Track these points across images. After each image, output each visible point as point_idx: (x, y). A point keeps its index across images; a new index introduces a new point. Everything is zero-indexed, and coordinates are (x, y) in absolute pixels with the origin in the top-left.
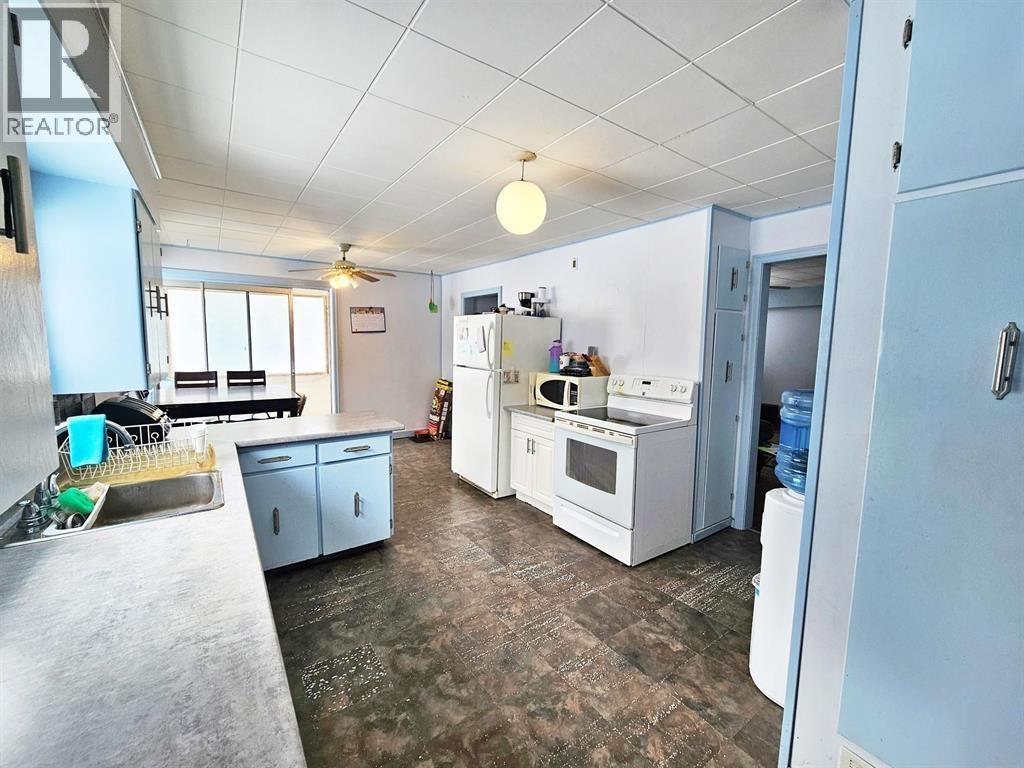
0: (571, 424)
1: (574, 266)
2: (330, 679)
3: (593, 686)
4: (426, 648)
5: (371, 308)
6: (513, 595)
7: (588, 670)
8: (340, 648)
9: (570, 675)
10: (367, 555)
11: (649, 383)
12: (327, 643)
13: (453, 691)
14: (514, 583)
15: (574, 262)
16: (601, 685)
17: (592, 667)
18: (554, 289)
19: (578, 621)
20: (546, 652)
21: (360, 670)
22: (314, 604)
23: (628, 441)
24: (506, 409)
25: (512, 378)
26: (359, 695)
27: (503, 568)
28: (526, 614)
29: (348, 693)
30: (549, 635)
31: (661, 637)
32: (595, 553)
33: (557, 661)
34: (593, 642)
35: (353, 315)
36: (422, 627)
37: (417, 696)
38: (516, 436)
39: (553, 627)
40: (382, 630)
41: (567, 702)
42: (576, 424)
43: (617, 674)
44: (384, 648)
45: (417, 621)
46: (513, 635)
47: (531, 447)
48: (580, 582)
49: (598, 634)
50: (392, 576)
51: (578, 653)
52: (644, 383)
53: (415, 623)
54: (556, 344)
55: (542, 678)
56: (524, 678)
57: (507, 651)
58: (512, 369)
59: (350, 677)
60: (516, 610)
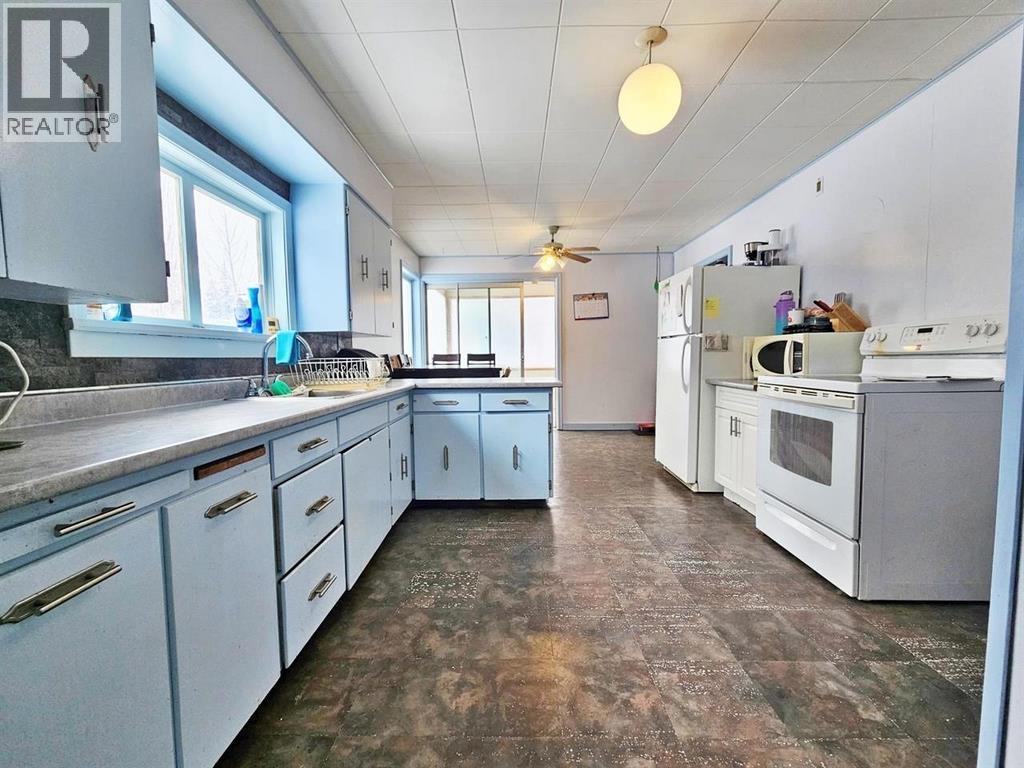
0: (777, 390)
1: (818, 189)
2: (431, 585)
3: (686, 697)
4: (523, 592)
5: (593, 294)
6: (649, 580)
7: (692, 679)
8: (454, 566)
9: (663, 675)
10: (526, 510)
11: (930, 330)
12: (449, 561)
13: (521, 633)
14: (660, 569)
15: (819, 183)
16: (700, 701)
17: (700, 678)
18: (792, 229)
19: (717, 630)
20: (648, 641)
21: (457, 587)
22: (459, 533)
23: (846, 402)
24: (707, 382)
25: (718, 343)
26: (443, 603)
27: (656, 554)
28: (651, 601)
29: (436, 598)
30: (666, 629)
31: (849, 693)
32: (803, 571)
33: (656, 654)
34: (724, 655)
35: (576, 302)
36: (532, 575)
37: (486, 623)
38: (720, 416)
39: (677, 622)
40: (497, 566)
41: (636, 696)
42: (781, 388)
43: (733, 701)
44: (487, 578)
45: (531, 569)
46: (621, 613)
47: (734, 429)
48: (753, 593)
49: (738, 652)
50: (535, 530)
51: (691, 658)
52: (920, 331)
53: (528, 570)
54: (785, 297)
55: (623, 662)
56: (602, 653)
57: (601, 624)
58: (719, 333)
59: (447, 588)
60: (642, 593)
